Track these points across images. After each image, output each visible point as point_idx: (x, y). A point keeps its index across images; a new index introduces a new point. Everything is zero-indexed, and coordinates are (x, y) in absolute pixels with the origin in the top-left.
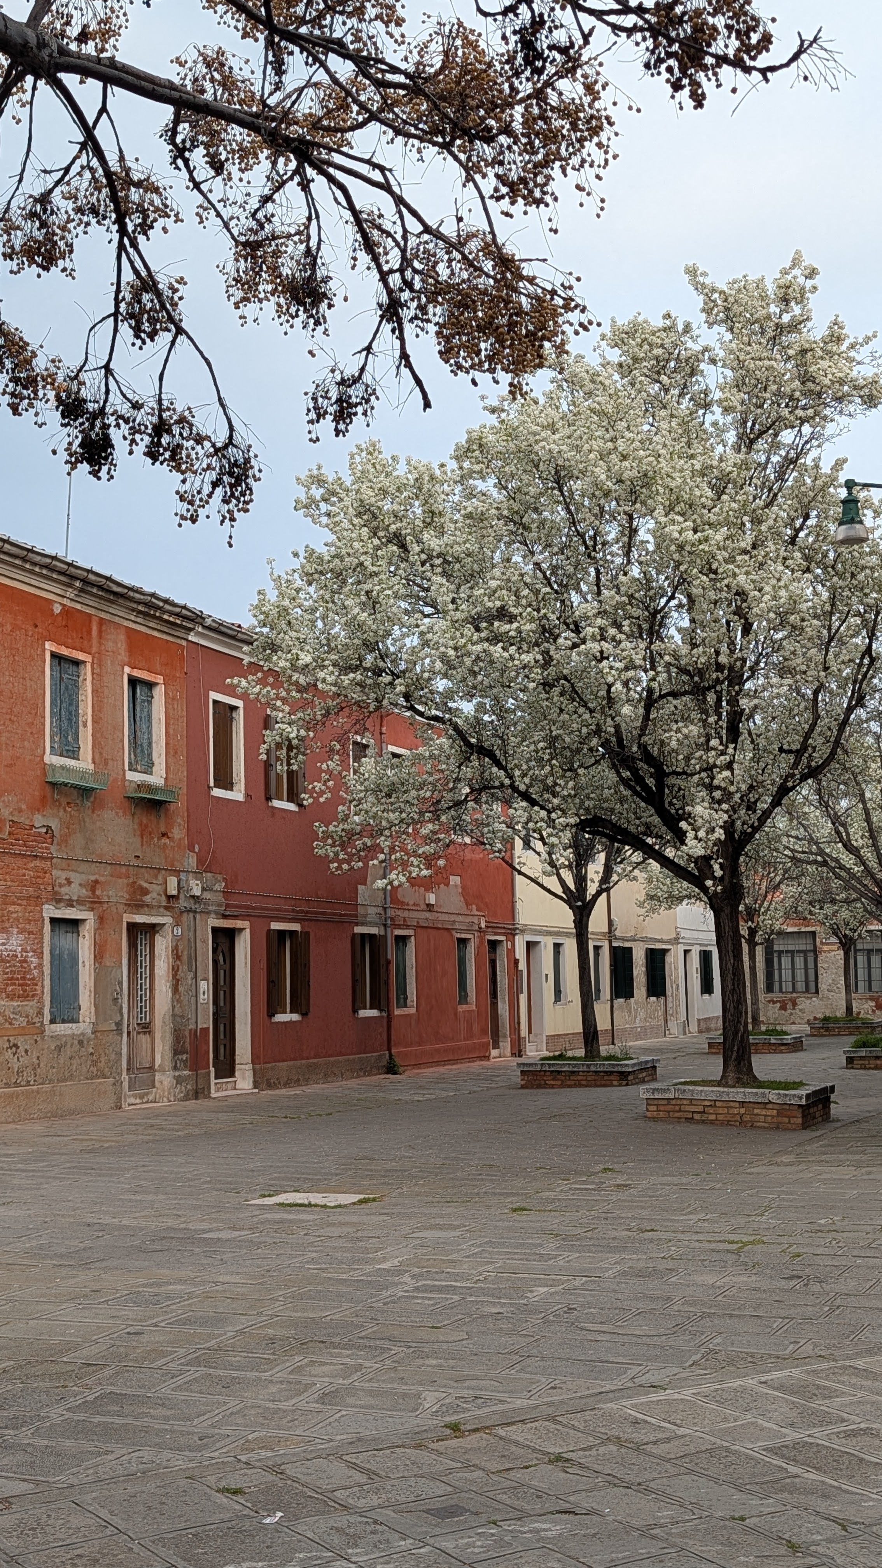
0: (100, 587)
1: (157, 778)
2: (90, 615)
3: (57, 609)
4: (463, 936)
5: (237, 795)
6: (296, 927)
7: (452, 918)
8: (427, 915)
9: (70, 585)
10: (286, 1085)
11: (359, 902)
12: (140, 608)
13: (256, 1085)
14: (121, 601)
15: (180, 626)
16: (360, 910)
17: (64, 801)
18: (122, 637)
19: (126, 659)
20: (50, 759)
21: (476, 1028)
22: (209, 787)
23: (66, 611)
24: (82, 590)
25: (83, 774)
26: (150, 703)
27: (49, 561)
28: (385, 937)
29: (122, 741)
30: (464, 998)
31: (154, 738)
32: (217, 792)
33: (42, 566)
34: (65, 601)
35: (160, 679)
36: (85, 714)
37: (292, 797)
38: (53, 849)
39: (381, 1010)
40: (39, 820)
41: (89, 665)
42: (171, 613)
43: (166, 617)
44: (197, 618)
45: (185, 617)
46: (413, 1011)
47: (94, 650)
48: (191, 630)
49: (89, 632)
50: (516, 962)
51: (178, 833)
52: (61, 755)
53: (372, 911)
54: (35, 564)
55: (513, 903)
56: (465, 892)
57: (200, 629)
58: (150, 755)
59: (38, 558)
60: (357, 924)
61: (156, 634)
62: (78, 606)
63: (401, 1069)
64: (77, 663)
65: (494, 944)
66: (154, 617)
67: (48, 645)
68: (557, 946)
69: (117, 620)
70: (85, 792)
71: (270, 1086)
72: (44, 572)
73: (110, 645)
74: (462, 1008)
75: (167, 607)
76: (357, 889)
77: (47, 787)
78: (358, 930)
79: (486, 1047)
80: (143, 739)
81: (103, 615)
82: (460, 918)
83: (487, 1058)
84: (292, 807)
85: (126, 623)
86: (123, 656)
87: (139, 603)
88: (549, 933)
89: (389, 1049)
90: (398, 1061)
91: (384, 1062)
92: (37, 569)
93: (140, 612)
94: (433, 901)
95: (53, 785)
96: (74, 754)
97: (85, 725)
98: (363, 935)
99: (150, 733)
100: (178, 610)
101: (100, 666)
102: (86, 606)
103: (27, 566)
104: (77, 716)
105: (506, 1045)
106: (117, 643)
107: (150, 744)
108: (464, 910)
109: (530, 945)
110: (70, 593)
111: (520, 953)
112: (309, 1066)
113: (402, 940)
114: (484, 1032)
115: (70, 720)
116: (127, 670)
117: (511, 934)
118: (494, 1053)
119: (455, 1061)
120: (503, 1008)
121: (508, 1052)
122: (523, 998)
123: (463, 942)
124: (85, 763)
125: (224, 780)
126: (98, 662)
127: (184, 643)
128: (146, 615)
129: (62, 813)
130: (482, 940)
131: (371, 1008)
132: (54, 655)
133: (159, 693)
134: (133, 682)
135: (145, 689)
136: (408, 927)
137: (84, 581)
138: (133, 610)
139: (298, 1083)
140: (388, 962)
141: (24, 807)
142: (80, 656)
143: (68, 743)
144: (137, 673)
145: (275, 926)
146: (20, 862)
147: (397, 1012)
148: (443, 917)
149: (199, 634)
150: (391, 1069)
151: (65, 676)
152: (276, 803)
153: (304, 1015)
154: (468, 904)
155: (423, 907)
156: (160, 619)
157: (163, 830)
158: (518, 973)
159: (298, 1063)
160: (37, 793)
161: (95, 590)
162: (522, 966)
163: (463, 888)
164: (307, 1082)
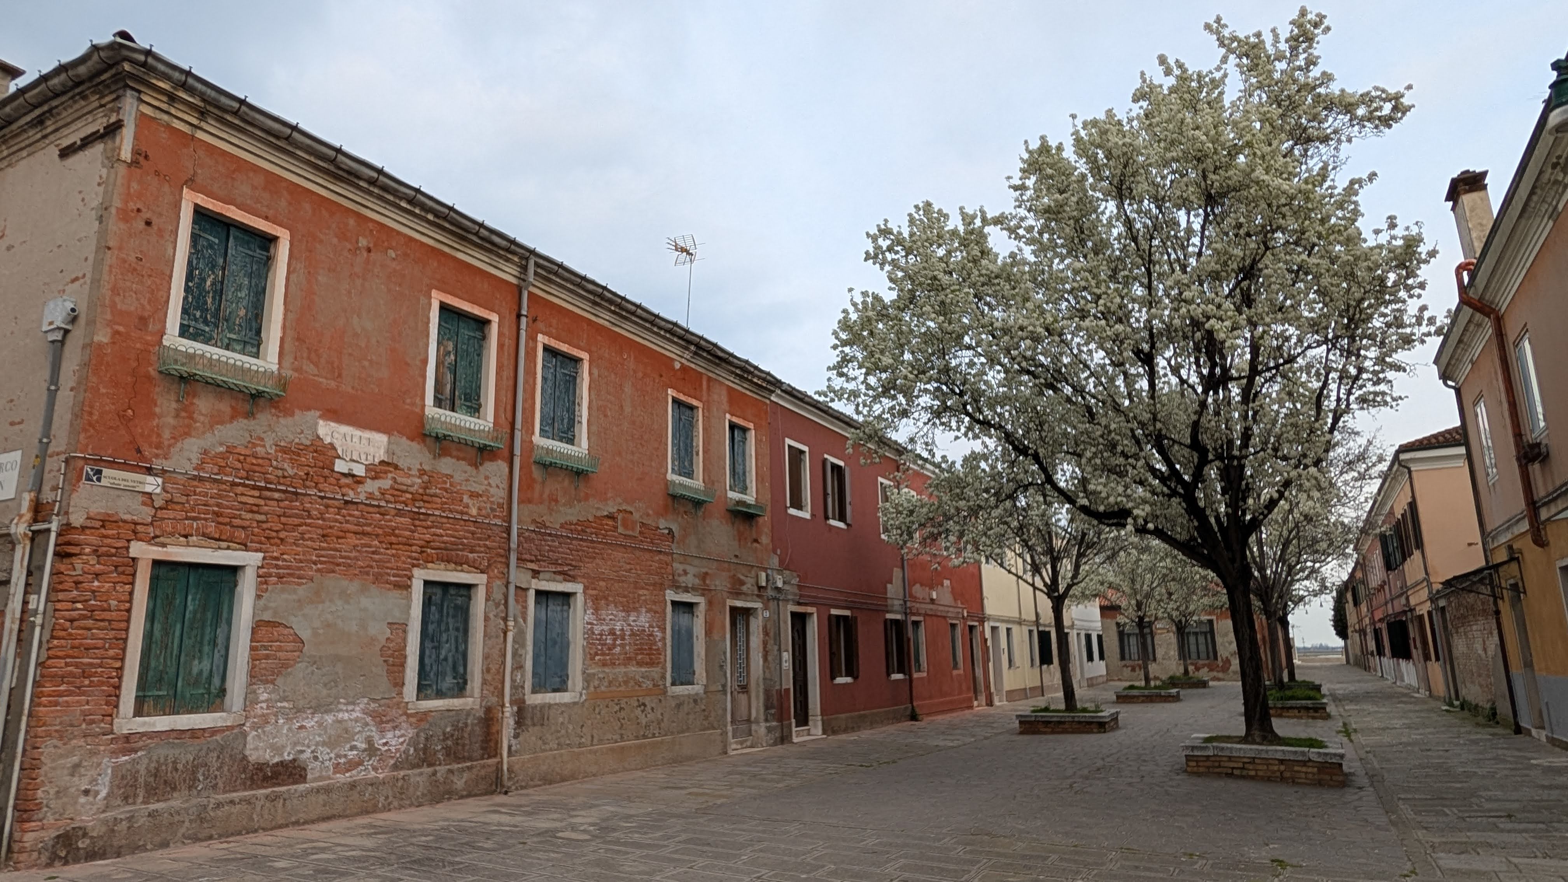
0: (709, 352)
1: (750, 498)
2: (701, 374)
3: (677, 366)
4: (954, 622)
5: (806, 515)
6: (847, 613)
7: (947, 609)
8: (931, 606)
9: (687, 349)
10: (845, 731)
11: (889, 595)
12: (738, 371)
13: (824, 732)
14: (724, 365)
15: (766, 388)
16: (889, 602)
17: (682, 510)
18: (724, 392)
19: (727, 408)
20: (671, 476)
21: (964, 687)
22: (786, 507)
23: (684, 368)
24: (695, 353)
25: (696, 491)
26: (744, 443)
27: (671, 326)
28: (905, 621)
29: (725, 468)
30: (956, 666)
31: (748, 469)
32: (792, 511)
33: (666, 331)
34: (683, 361)
35: (751, 426)
36: (698, 446)
37: (842, 518)
38: (674, 546)
39: (905, 674)
40: (662, 523)
41: (700, 410)
42: (759, 378)
43: (755, 380)
44: (778, 383)
45: (769, 382)
46: (925, 674)
47: (704, 399)
48: (773, 392)
49: (701, 385)
50: (986, 640)
51: (765, 540)
52: (680, 475)
53: (896, 602)
54: (660, 328)
55: (982, 599)
56: (953, 592)
57: (779, 392)
58: (744, 481)
59: (663, 323)
60: (888, 612)
61: (748, 393)
62: (693, 366)
63: (920, 717)
64: (692, 408)
65: (971, 628)
66: (747, 379)
67: (670, 391)
68: (1008, 630)
69: (721, 379)
70: (698, 504)
71: (834, 732)
72: (668, 335)
73: (716, 397)
74: (955, 672)
75: (756, 372)
76: (886, 588)
77: (670, 500)
78: (889, 616)
79: (970, 700)
80: (739, 469)
81: (710, 374)
82: (951, 609)
83: (971, 707)
84: (841, 525)
85: (727, 382)
86: (726, 406)
87: (737, 367)
88: (1003, 621)
89: (912, 703)
90: (918, 711)
91: (909, 712)
92: (662, 333)
93: (737, 375)
94: (935, 597)
95: (674, 497)
96: (690, 475)
97: (698, 454)
98: (891, 620)
99: (744, 465)
100: (764, 375)
101: (709, 411)
102: (698, 366)
103: (655, 329)
104: (692, 447)
105: (983, 698)
106: (720, 397)
107: (744, 473)
108: (953, 604)
109: (994, 629)
110: (687, 355)
111: (988, 634)
112: (860, 716)
113: (916, 624)
114: (968, 689)
115: (686, 450)
116: (728, 416)
117: (982, 620)
118: (975, 703)
119: (951, 710)
120: (979, 672)
121: (984, 703)
122: (991, 664)
123: (953, 626)
124: (697, 483)
125: (797, 503)
126: (707, 408)
127: (768, 402)
128: (741, 377)
129: (680, 519)
130: (965, 624)
131: (898, 672)
132: (675, 400)
133: (752, 435)
134: (733, 427)
135: (741, 433)
136: (919, 615)
137: (697, 345)
138: (733, 372)
139: (853, 729)
140: (909, 640)
141: (651, 512)
142: (695, 403)
143: (685, 467)
144: (735, 420)
145: (834, 612)
146: (647, 556)
147: (916, 675)
148: (941, 608)
149: (778, 396)
150: (914, 717)
151: (683, 417)
152: (833, 522)
153: (855, 678)
154: (955, 600)
155: (928, 600)
156: (751, 381)
157: (754, 536)
158: (988, 648)
159: (853, 714)
160: (661, 503)
161: (705, 354)
162: (989, 643)
163: (953, 588)
164: (859, 728)
